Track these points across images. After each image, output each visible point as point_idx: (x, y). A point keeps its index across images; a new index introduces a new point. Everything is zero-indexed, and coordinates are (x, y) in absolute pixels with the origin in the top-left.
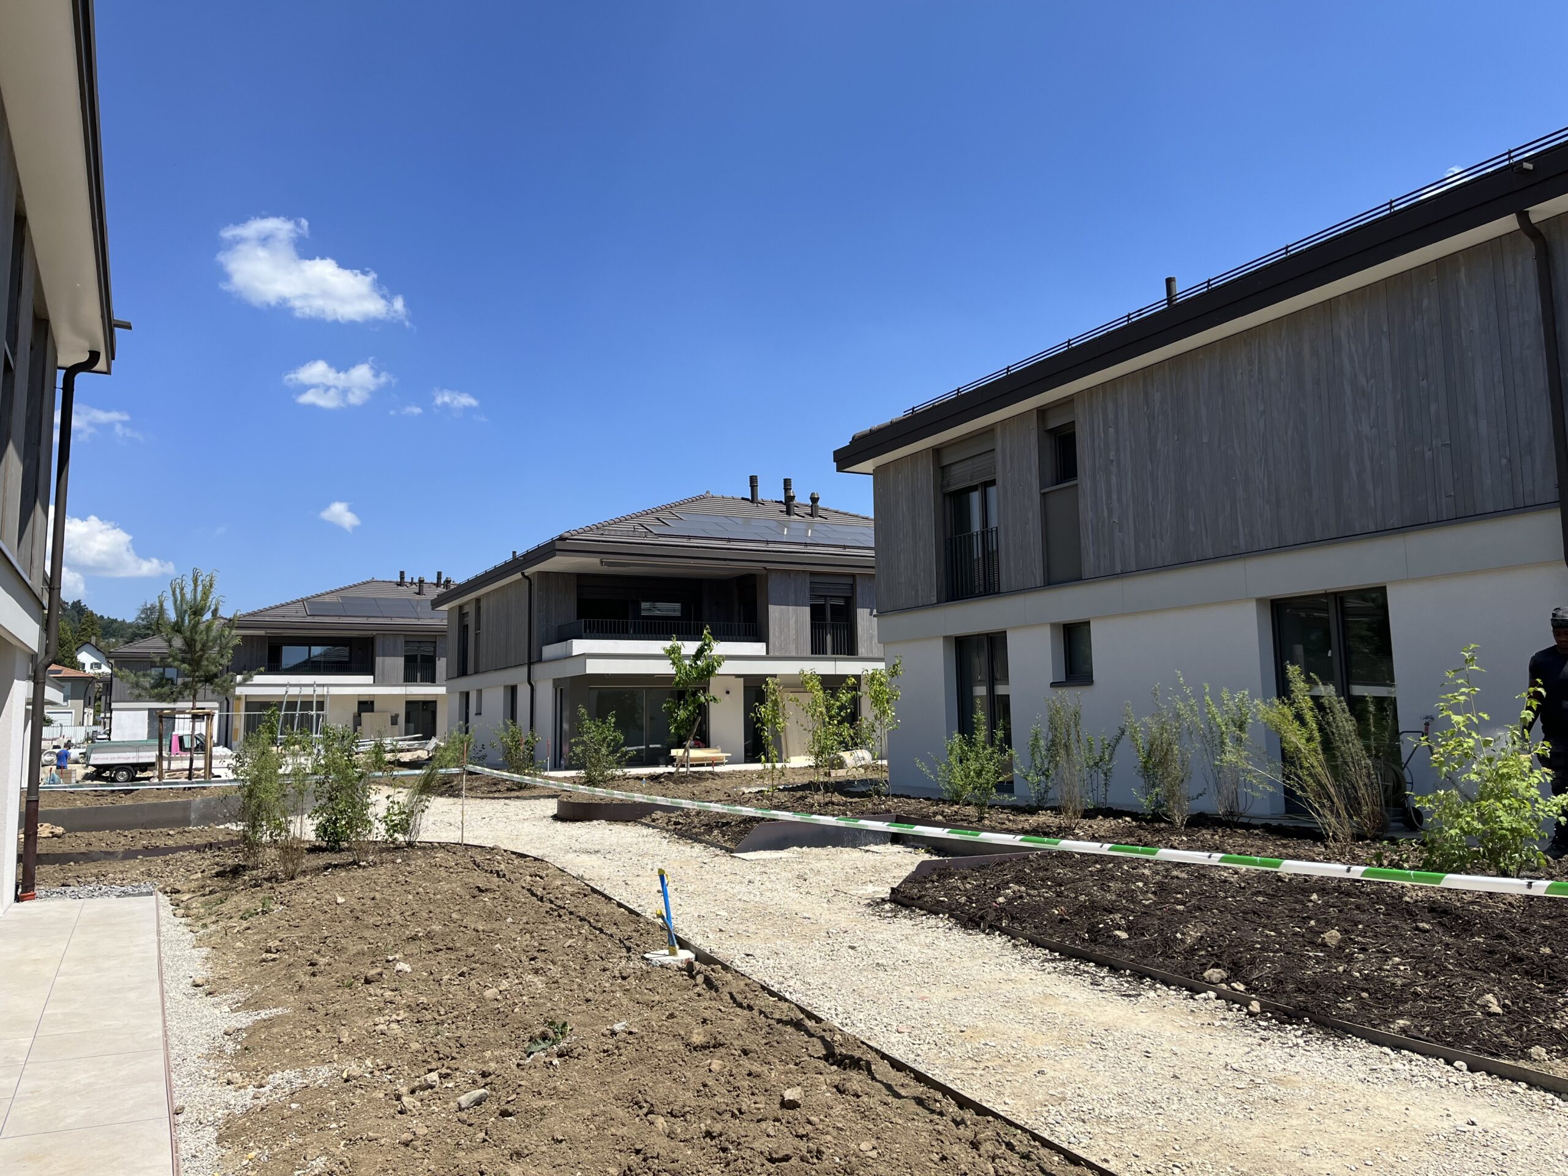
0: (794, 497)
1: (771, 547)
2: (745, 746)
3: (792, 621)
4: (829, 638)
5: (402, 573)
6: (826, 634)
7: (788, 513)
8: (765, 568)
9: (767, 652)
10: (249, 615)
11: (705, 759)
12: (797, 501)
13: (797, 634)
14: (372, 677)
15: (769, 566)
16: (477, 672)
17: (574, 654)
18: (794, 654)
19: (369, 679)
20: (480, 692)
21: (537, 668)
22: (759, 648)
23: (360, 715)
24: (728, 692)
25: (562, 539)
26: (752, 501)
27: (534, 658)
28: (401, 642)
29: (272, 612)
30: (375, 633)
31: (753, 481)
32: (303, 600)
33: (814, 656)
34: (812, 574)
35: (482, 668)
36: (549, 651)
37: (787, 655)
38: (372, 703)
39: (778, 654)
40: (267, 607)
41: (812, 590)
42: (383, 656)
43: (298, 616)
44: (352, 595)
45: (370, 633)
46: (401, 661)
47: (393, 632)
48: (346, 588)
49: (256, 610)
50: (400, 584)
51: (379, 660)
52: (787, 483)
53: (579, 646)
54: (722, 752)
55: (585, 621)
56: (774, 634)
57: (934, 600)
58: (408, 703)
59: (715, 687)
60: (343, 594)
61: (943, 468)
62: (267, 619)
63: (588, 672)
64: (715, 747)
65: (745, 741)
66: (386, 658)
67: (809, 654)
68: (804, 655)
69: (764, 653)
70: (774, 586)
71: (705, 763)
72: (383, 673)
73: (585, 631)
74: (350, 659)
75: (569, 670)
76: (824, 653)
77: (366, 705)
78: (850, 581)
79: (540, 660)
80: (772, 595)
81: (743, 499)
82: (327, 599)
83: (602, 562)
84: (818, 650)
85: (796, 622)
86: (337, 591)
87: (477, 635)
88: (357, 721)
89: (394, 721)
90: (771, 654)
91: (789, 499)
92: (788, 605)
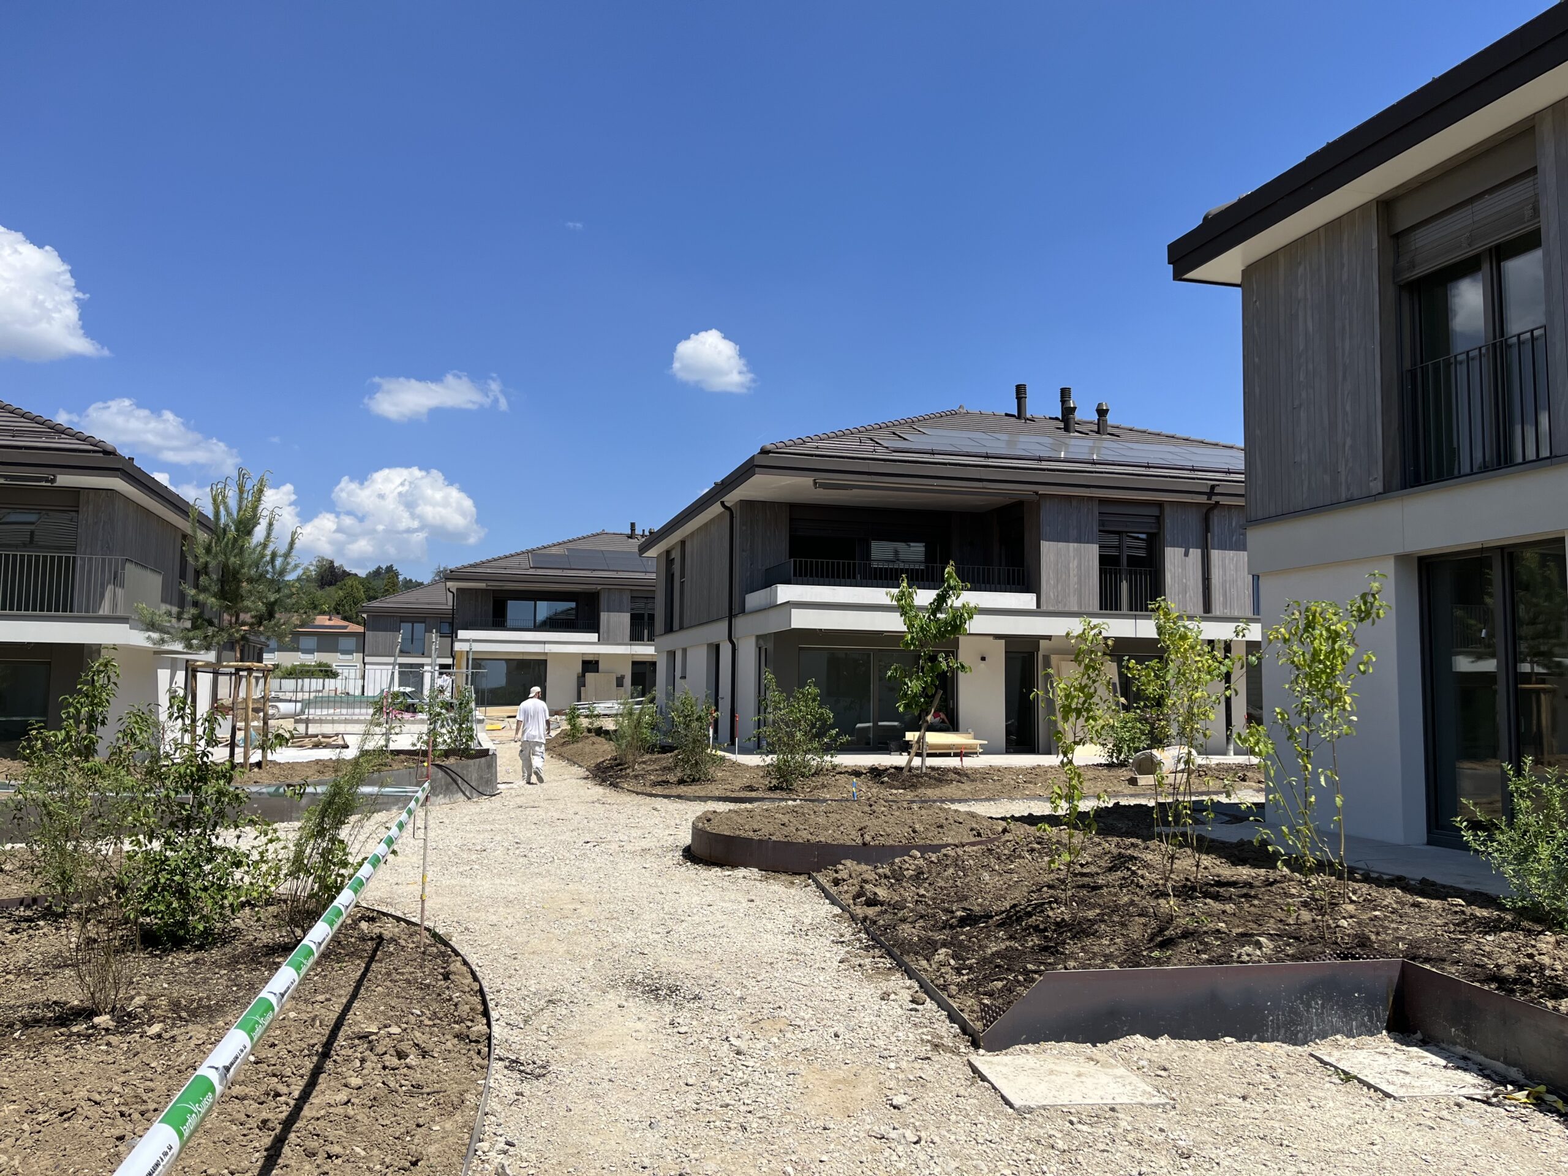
0: (1075, 408)
1: (1044, 465)
2: (1007, 726)
3: (1074, 565)
4: (1125, 585)
5: (633, 525)
6: (1121, 581)
7: (1067, 429)
8: (1037, 493)
9: (1038, 605)
10: (471, 566)
11: (950, 747)
12: (1078, 416)
13: (1080, 582)
14: (596, 635)
15: (1042, 490)
16: (681, 628)
17: (779, 602)
18: (1075, 609)
19: (594, 637)
20: (684, 650)
21: (740, 622)
22: (1027, 600)
23: (584, 676)
24: (983, 659)
25: (764, 452)
26: (1019, 417)
27: (736, 608)
28: (626, 598)
29: (493, 564)
30: (599, 587)
31: (1020, 391)
32: (528, 552)
33: (1103, 612)
34: (1102, 501)
35: (686, 623)
36: (754, 599)
37: (1066, 609)
38: (597, 662)
39: (1051, 609)
40: (490, 558)
41: (1102, 523)
42: (608, 611)
43: (523, 567)
44: (579, 547)
45: (594, 587)
46: (626, 618)
47: (619, 586)
48: (574, 540)
49: (478, 561)
50: (630, 537)
51: (604, 616)
52: (1065, 393)
53: (785, 593)
54: (975, 738)
55: (795, 562)
56: (1048, 581)
57: (1377, 486)
58: (634, 663)
59: (966, 652)
60: (570, 546)
61: (1397, 237)
62: (489, 571)
63: (793, 626)
64: (966, 732)
65: (1007, 721)
66: (612, 614)
67: (1096, 609)
68: (1091, 610)
69: (1034, 606)
70: (1048, 516)
71: (952, 752)
72: (608, 632)
73: (795, 575)
74: (577, 615)
75: (772, 625)
76: (1118, 607)
77: (590, 665)
78: (1155, 512)
79: (743, 611)
80: (1045, 529)
81: (1007, 415)
82: (554, 551)
83: (815, 483)
84: (1109, 603)
85: (1079, 566)
86: (565, 543)
87: (682, 583)
88: (581, 682)
89: (620, 682)
90: (1044, 608)
91: (1068, 412)
92: (1068, 541)
